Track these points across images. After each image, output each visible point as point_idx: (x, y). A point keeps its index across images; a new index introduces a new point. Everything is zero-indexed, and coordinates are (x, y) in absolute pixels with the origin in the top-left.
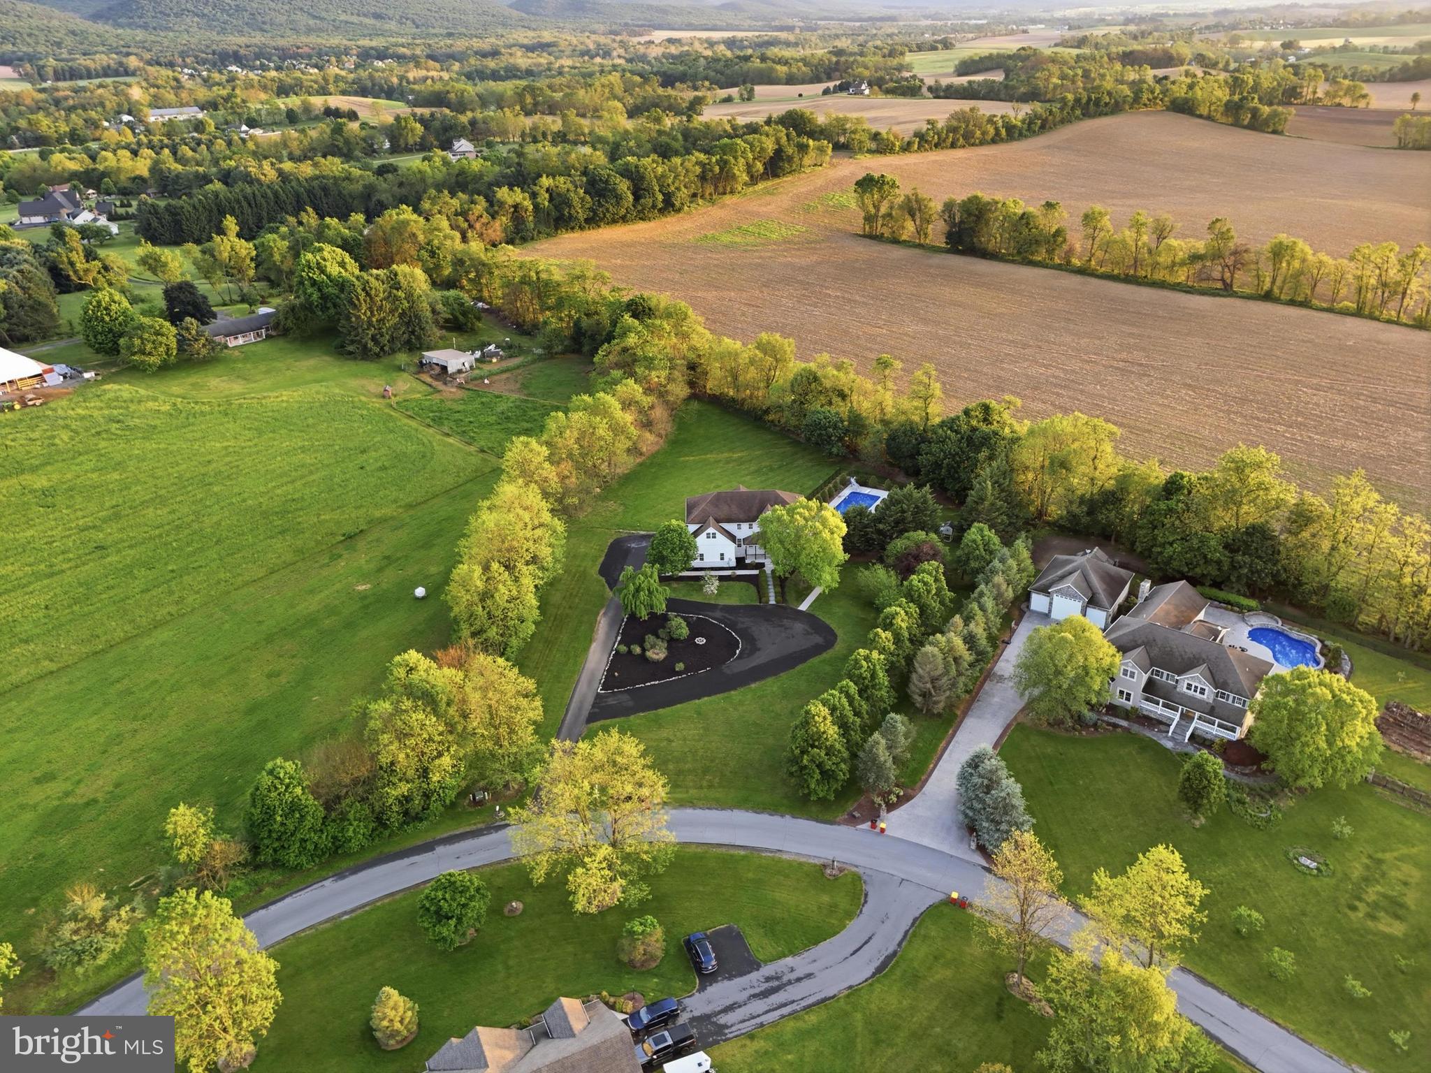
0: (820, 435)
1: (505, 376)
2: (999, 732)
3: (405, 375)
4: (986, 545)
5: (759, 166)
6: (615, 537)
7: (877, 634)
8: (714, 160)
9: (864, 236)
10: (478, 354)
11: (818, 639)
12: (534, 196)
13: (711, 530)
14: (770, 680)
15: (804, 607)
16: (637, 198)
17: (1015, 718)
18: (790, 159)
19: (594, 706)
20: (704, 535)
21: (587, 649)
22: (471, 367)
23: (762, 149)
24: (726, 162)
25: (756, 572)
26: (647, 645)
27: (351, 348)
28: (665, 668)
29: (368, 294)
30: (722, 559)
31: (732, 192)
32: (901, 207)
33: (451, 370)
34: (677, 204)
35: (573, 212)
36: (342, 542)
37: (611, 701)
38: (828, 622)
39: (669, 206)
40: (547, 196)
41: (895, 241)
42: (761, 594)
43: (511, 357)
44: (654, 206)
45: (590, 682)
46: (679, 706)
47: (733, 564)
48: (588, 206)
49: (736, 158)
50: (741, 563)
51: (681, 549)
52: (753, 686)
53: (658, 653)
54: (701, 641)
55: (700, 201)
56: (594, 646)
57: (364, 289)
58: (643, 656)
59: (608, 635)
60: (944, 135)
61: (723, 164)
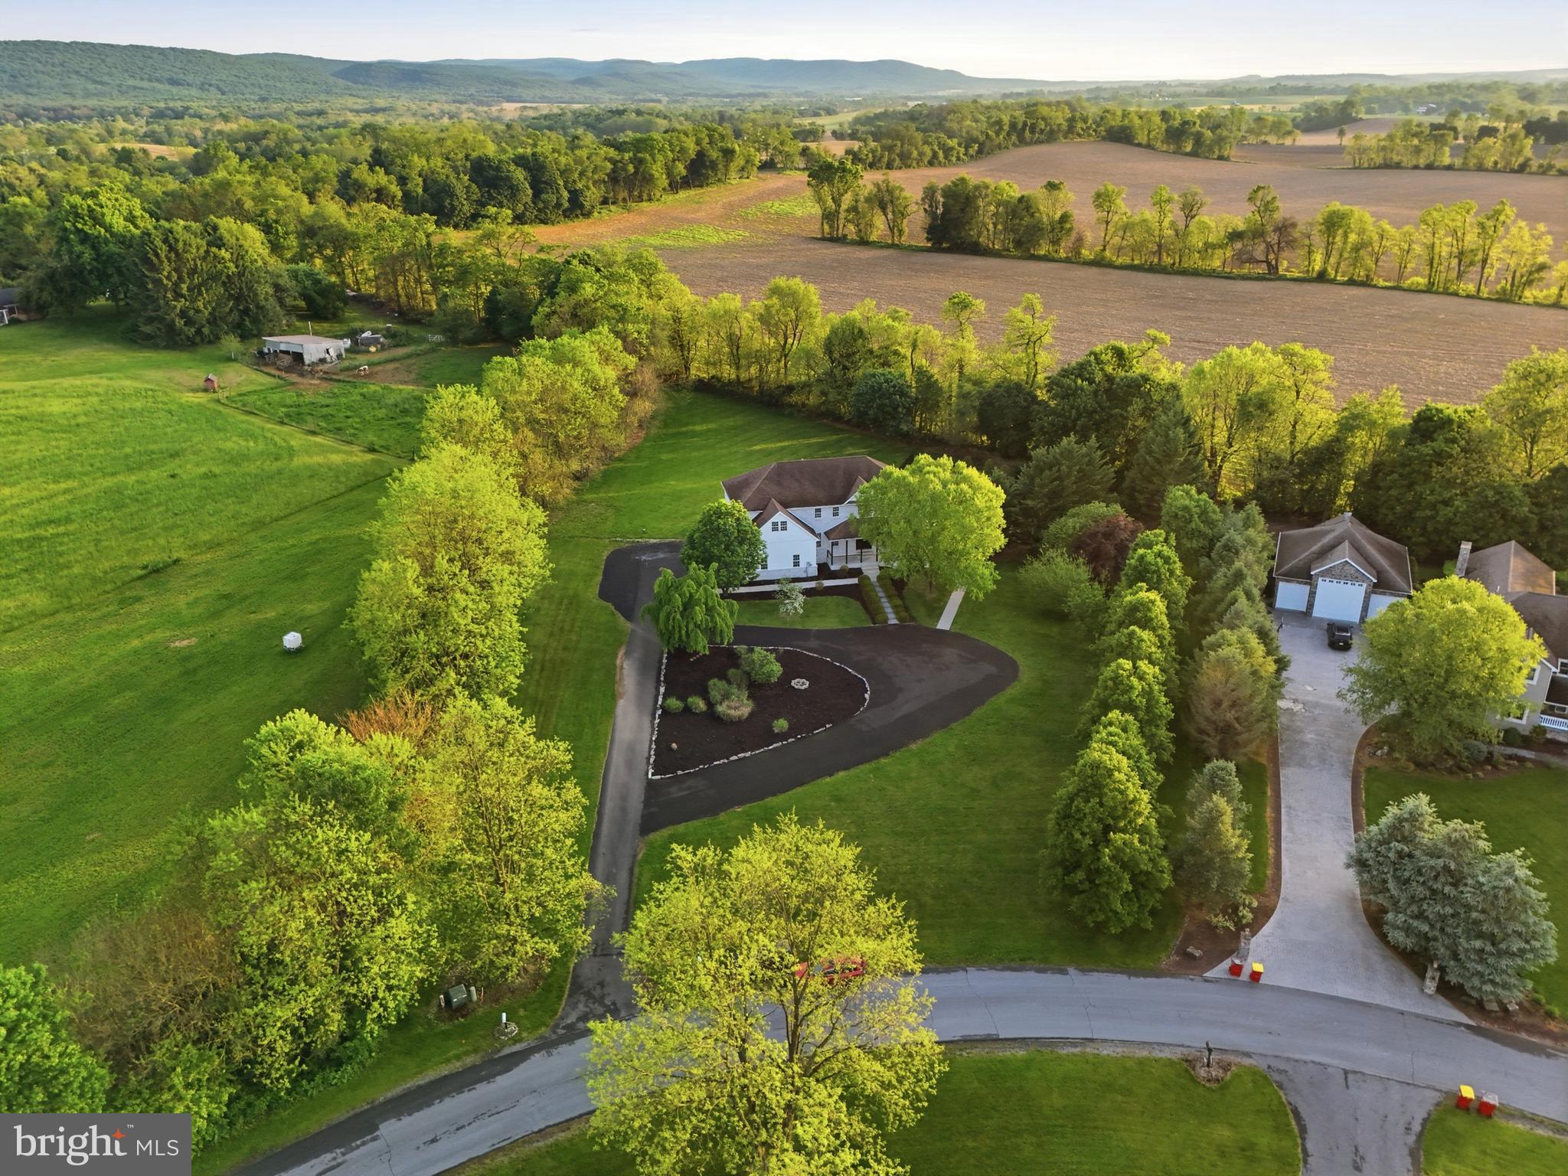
0: (881, 407)
1: (390, 366)
2: (1348, 785)
3: (237, 366)
4: (1203, 514)
5: (681, 169)
6: (611, 549)
7: (1132, 634)
8: (627, 156)
9: (823, 239)
10: (348, 343)
11: (988, 669)
12: (402, 181)
13: (780, 517)
14: (938, 737)
15: (945, 623)
16: (537, 195)
17: (1357, 761)
18: (713, 165)
19: (647, 803)
20: (768, 525)
21: (609, 712)
22: (339, 356)
23: (683, 150)
24: (641, 161)
25: (855, 581)
26: (715, 694)
27: (147, 329)
28: (754, 731)
29: (171, 248)
30: (796, 564)
31: (650, 200)
32: (868, 200)
33: (307, 359)
34: (587, 204)
35: (456, 203)
36: (141, 578)
37: (676, 792)
38: (993, 643)
39: (576, 208)
40: (420, 181)
41: (863, 242)
42: (871, 609)
43: (397, 346)
44: (558, 205)
45: (630, 764)
46: (799, 790)
47: (813, 571)
48: (475, 197)
49: (653, 156)
50: (824, 571)
51: (741, 543)
52: (913, 747)
53: (738, 706)
54: (800, 684)
55: (612, 208)
56: (621, 703)
57: (165, 241)
58: (712, 715)
59: (640, 684)
60: (878, 153)
61: (639, 162)
